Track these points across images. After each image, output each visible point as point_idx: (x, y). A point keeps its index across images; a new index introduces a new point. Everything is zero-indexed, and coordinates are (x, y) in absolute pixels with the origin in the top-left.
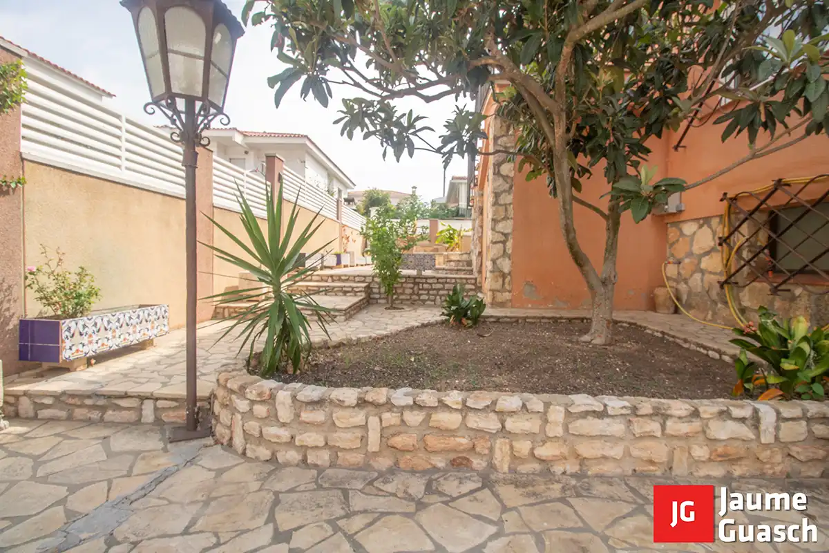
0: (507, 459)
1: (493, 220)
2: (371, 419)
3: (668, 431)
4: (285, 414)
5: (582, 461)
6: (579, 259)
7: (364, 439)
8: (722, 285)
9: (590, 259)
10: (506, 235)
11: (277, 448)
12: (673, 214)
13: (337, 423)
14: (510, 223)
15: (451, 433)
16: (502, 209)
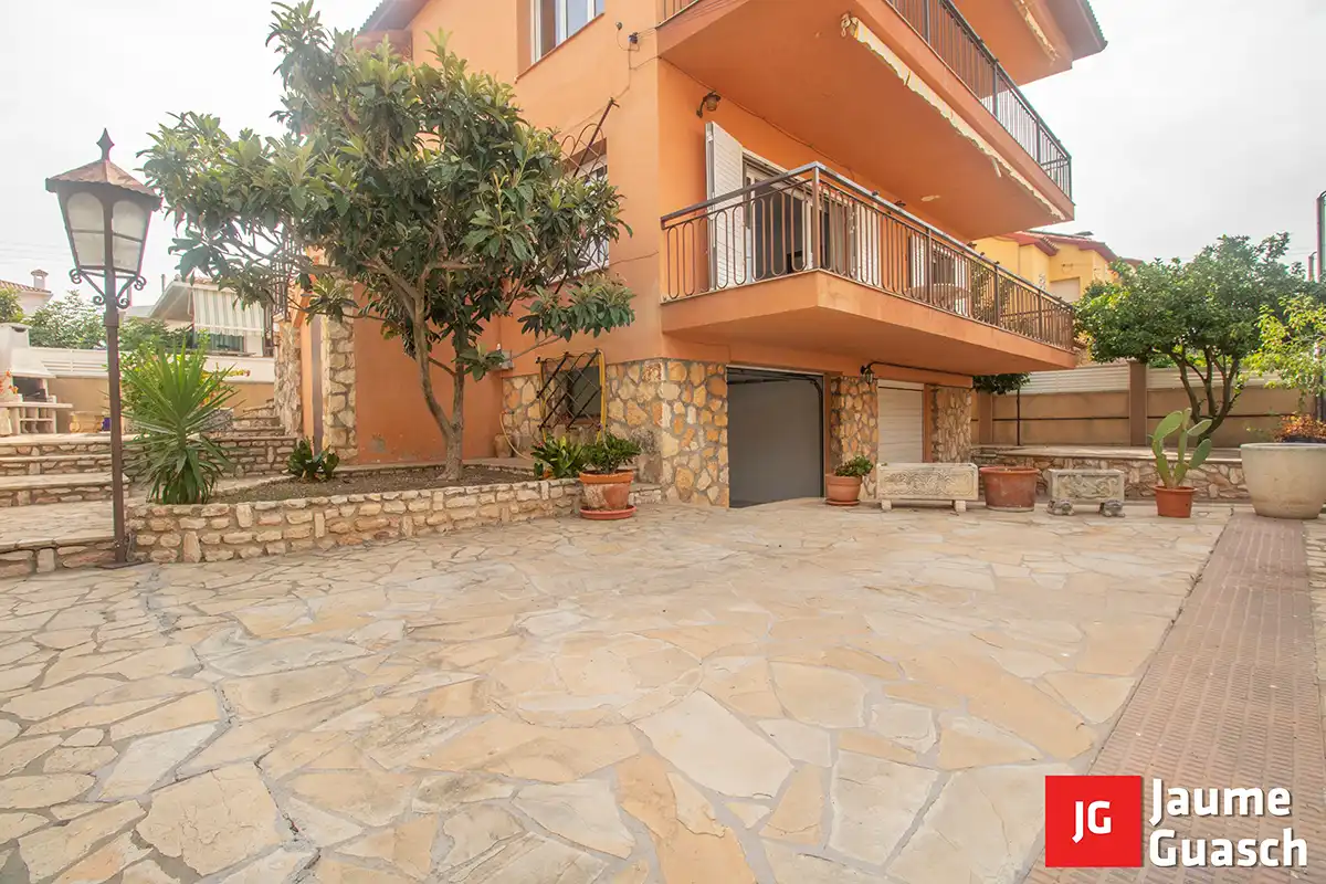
0: (411, 528)
1: (331, 368)
2: (317, 515)
3: (498, 499)
4: (244, 521)
5: (455, 522)
6: (434, 409)
7: (313, 530)
8: (541, 428)
9: (442, 408)
10: (348, 386)
11: (238, 547)
12: (506, 370)
13: (290, 521)
14: (351, 373)
15: (374, 516)
16: (342, 358)
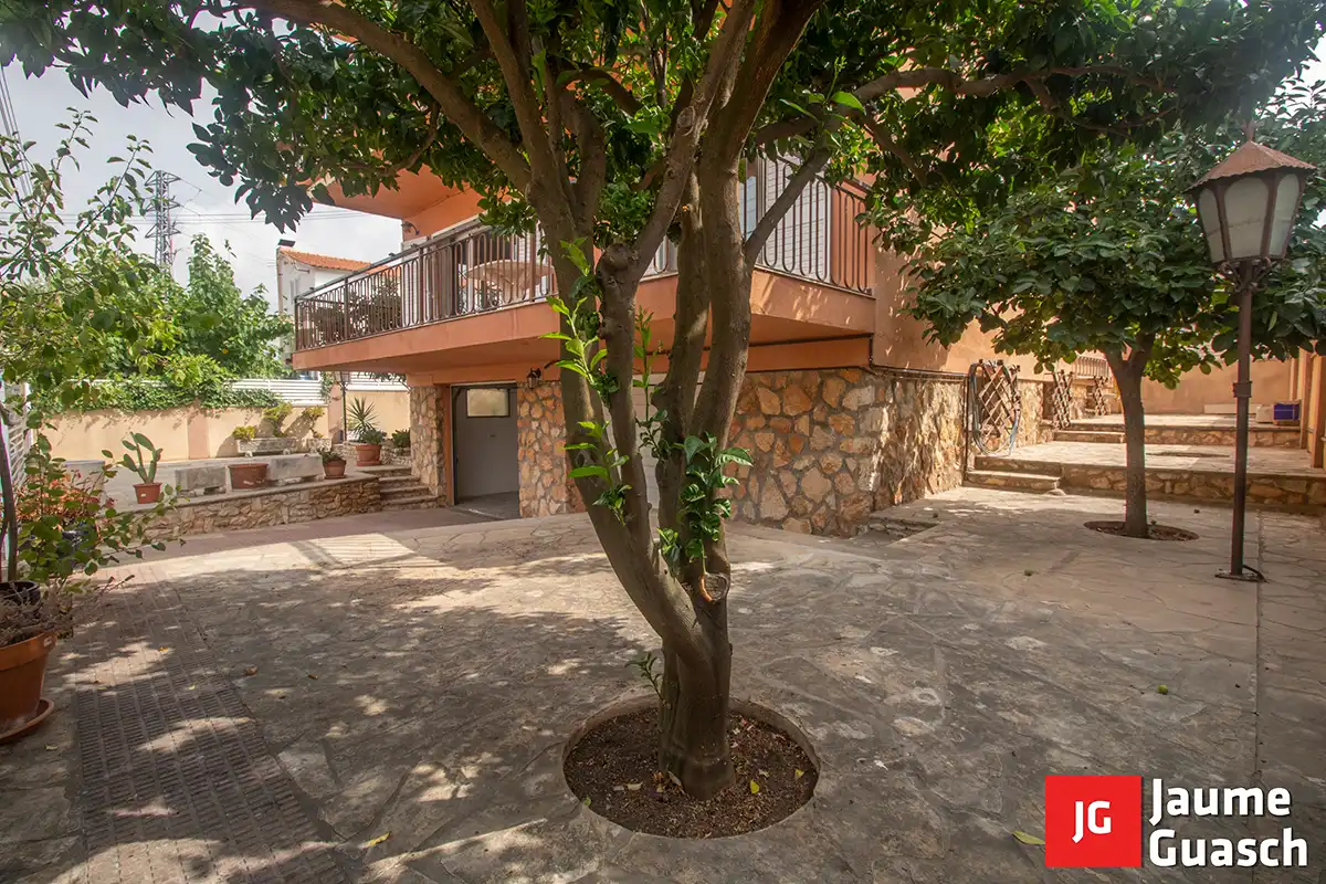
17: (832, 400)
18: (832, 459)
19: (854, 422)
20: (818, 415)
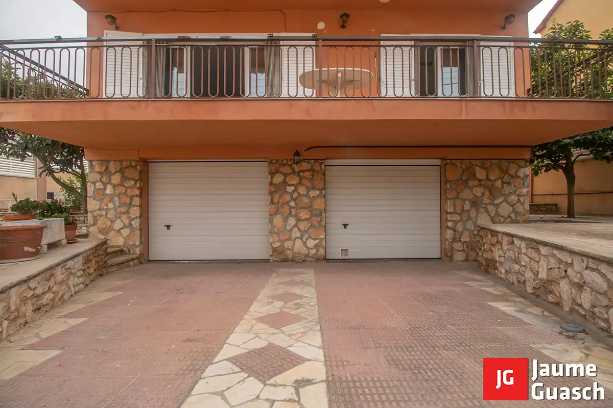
17: (512, 172)
18: (514, 198)
19: (522, 182)
20: (506, 179)
